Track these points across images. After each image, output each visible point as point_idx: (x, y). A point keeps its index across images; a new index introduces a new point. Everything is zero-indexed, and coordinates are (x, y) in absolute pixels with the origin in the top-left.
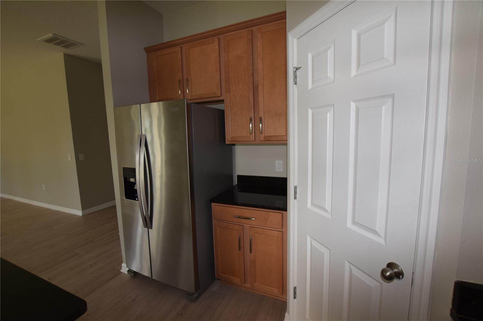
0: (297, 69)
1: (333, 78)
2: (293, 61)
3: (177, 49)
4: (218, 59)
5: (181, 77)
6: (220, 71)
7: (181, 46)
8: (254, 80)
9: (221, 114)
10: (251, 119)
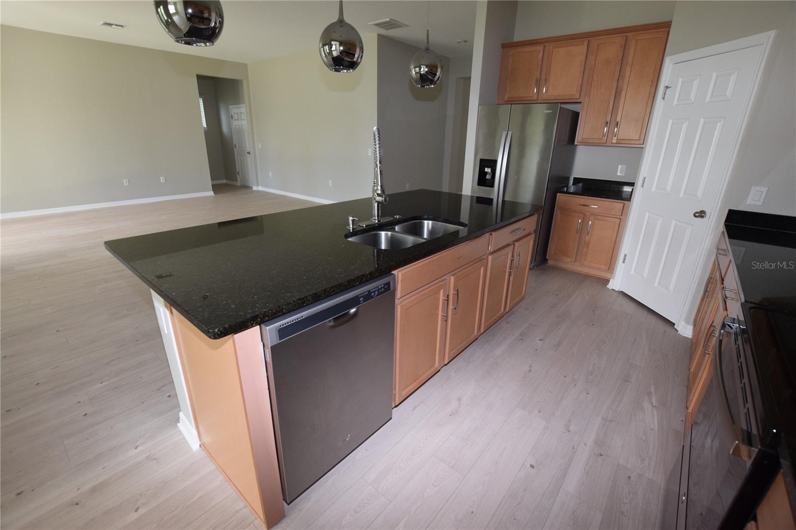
0: (667, 87)
1: (693, 100)
2: (665, 79)
3: (540, 48)
4: (584, 62)
5: (539, 77)
6: (583, 74)
7: (545, 44)
8: (619, 85)
9: (575, 116)
10: (607, 123)
